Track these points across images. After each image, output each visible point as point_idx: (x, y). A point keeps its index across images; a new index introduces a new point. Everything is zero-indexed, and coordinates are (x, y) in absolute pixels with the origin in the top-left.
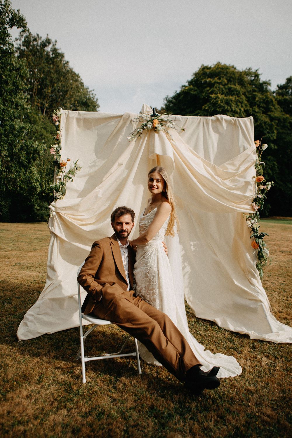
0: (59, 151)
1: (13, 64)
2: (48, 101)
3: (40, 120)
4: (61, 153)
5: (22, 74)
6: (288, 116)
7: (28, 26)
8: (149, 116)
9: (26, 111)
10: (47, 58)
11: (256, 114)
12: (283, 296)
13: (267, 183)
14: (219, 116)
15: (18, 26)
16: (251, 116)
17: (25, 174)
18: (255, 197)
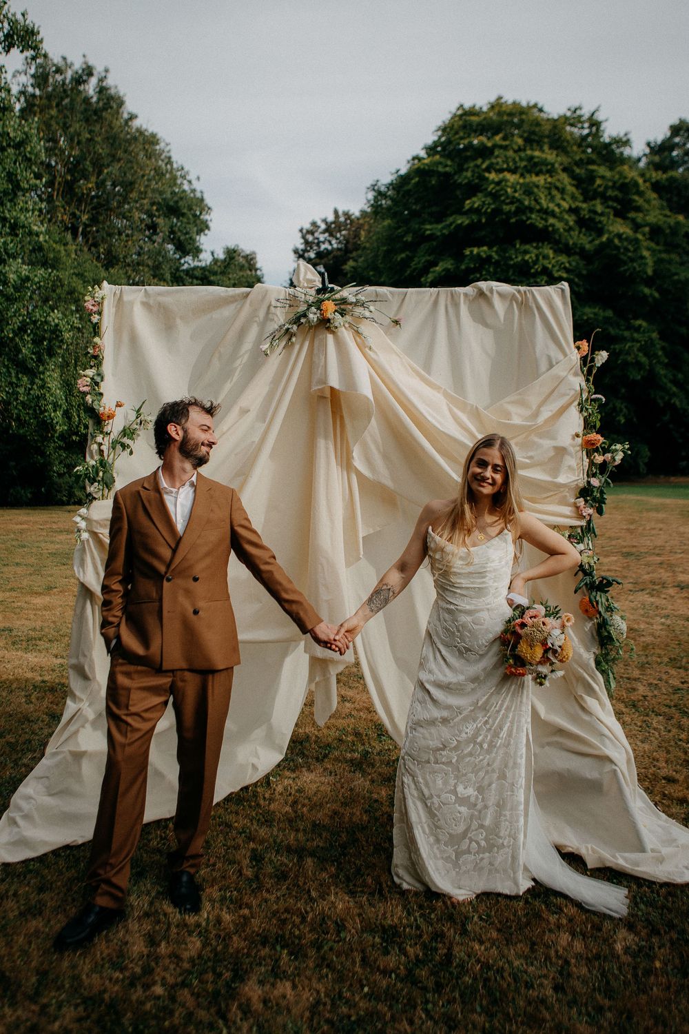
0: (97, 384)
1: (8, 134)
2: (89, 208)
3: (68, 255)
4: (104, 387)
5: (28, 155)
6: (681, 218)
7: (46, 47)
8: (313, 292)
9: (37, 239)
10: (86, 110)
11: (598, 218)
12: (680, 727)
13: (613, 447)
14: (483, 285)
15: (23, 47)
16: (563, 282)
17: (30, 389)
18: (582, 483)
